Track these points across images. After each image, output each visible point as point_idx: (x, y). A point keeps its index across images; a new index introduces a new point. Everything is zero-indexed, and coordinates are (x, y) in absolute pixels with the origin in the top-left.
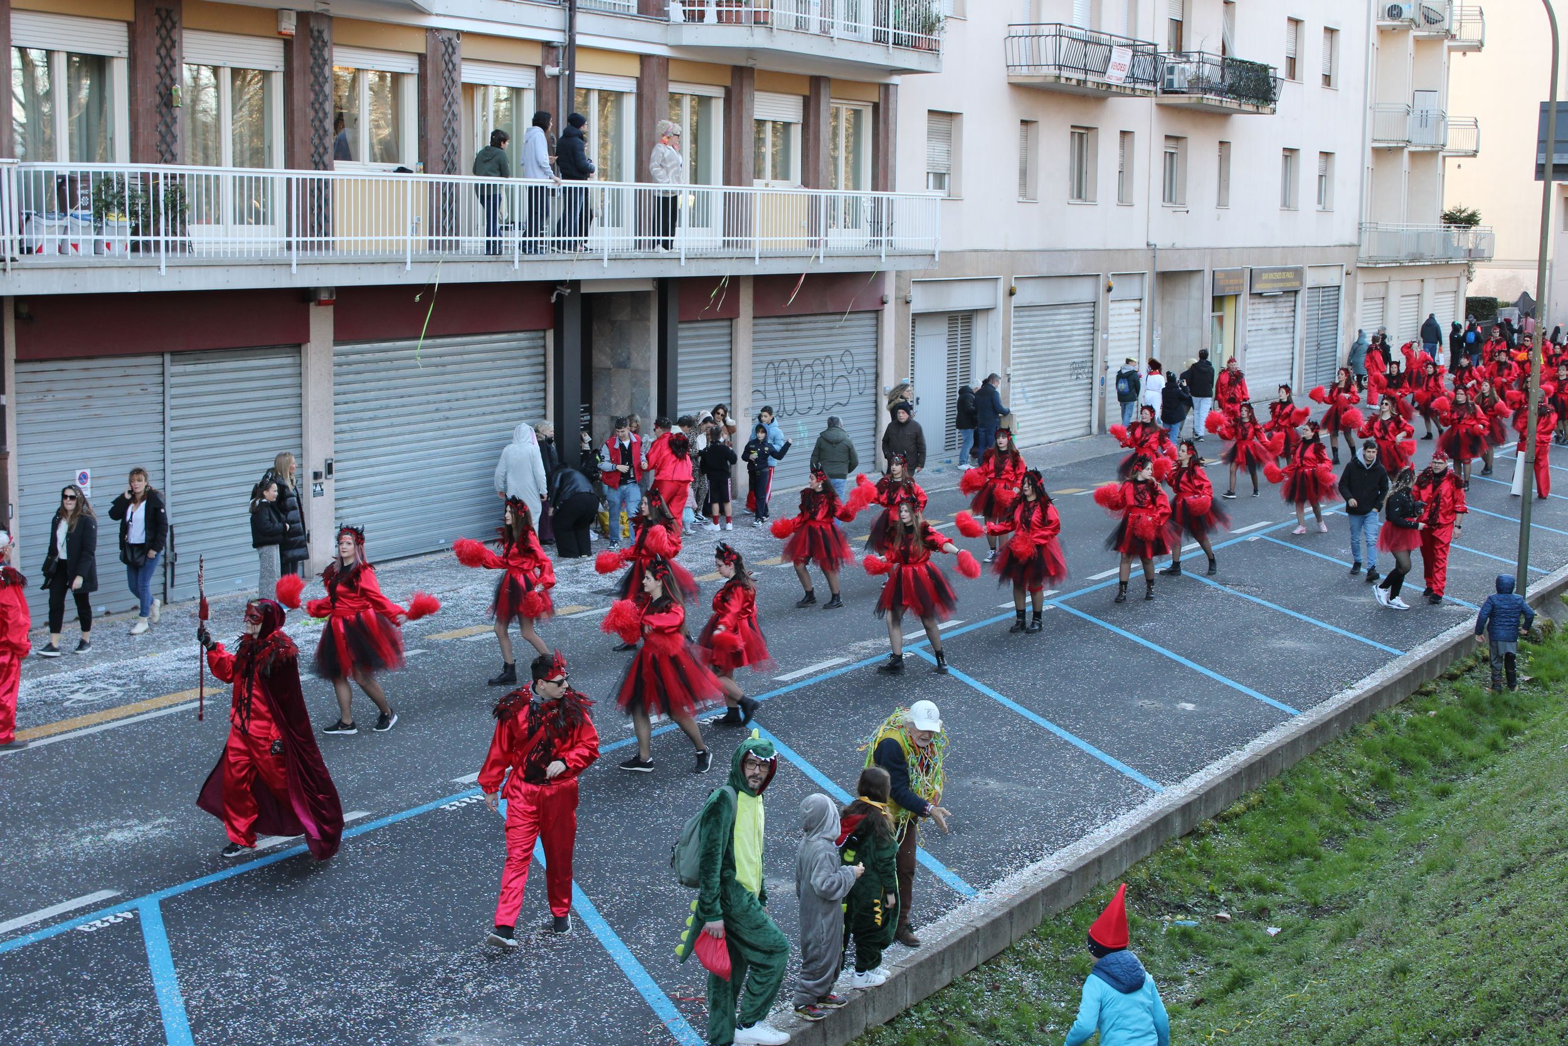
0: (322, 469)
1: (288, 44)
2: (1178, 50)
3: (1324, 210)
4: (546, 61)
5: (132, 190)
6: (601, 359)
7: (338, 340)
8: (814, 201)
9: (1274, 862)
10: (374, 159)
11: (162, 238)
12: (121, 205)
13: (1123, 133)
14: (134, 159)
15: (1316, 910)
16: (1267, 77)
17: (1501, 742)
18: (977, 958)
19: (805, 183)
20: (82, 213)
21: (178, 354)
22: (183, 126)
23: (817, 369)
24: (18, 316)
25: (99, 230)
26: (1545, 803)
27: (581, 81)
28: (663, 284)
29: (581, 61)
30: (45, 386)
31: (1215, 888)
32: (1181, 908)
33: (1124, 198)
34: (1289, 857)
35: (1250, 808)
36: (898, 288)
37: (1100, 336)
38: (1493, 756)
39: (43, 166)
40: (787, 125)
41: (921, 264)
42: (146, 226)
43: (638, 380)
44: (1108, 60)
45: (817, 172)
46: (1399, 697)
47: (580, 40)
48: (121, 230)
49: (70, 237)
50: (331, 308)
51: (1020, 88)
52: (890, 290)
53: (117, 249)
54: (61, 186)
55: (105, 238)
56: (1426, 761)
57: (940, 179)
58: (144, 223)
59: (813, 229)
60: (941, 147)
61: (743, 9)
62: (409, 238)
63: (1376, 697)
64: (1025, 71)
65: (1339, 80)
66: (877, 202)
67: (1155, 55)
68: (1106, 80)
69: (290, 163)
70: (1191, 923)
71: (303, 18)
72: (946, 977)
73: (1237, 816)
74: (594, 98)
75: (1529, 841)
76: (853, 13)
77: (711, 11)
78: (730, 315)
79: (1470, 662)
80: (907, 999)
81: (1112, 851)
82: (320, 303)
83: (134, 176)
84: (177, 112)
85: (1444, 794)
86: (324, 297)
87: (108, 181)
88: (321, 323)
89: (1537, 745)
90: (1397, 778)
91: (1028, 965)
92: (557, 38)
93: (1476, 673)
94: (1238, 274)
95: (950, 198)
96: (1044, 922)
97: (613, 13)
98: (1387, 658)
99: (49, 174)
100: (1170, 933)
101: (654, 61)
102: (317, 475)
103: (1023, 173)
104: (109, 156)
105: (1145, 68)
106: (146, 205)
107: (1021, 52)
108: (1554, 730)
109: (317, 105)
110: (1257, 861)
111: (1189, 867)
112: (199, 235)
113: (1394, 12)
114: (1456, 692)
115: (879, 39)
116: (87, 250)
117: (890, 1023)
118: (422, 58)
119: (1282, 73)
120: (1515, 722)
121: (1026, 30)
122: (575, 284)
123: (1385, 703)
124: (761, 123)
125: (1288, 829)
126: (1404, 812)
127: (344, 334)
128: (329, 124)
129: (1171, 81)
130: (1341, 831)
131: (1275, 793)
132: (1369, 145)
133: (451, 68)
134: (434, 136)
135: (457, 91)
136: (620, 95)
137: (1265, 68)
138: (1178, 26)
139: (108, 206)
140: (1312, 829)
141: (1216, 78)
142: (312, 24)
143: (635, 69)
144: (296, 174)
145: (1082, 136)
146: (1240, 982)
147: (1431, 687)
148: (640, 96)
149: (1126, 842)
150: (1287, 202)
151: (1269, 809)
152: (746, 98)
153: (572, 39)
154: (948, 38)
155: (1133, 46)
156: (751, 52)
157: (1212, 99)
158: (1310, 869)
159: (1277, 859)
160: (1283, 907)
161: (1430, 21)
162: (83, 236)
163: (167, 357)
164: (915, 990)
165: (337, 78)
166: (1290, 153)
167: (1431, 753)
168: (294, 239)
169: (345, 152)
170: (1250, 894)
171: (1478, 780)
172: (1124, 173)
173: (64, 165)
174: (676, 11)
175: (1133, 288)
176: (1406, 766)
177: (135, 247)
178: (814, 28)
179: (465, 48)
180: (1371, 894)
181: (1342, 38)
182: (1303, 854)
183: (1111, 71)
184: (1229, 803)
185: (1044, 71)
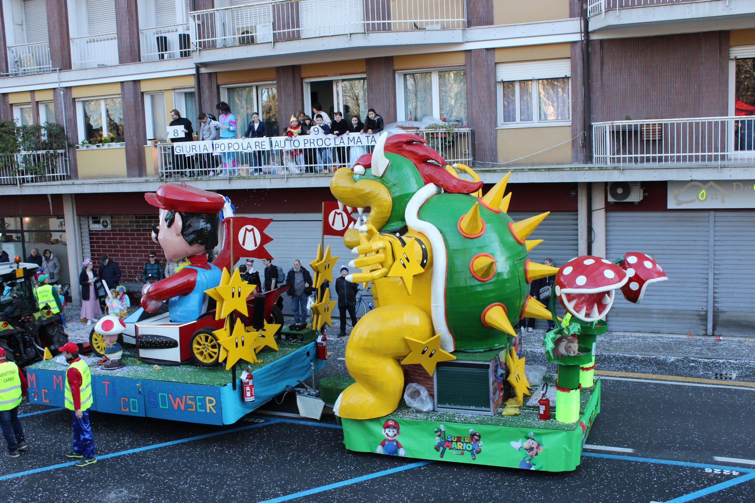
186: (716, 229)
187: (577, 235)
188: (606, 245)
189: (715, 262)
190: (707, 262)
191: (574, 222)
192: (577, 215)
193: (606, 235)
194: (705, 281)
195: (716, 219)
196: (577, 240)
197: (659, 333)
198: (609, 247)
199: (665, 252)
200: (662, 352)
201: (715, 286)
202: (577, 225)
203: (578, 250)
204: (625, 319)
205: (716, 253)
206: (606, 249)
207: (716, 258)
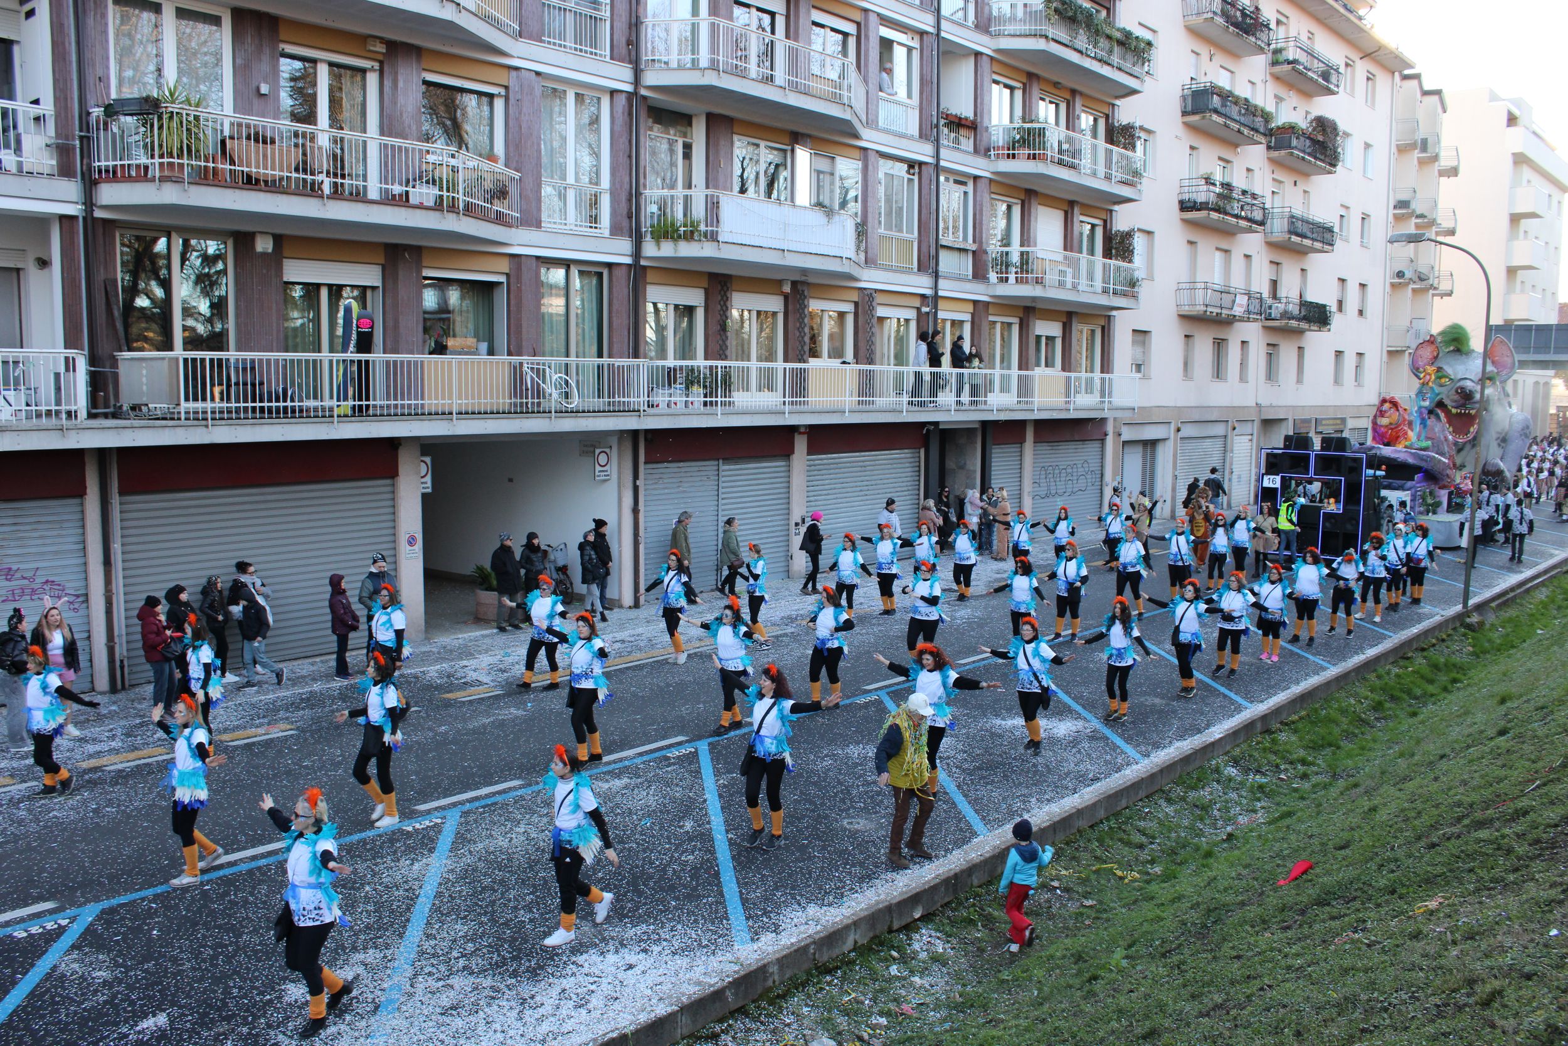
0: (800, 521)
1: (786, 298)
2: (1275, 296)
3: (1359, 385)
4: (922, 305)
5: (705, 374)
6: (950, 464)
7: (809, 453)
8: (1068, 379)
9: (1313, 748)
10: (830, 357)
11: (719, 399)
12: (699, 382)
13: (1243, 342)
14: (706, 359)
15: (1335, 776)
16: (1325, 311)
17: (1449, 687)
18: (1142, 794)
19: (1063, 369)
20: (679, 386)
21: (727, 459)
22: (732, 342)
23: (1069, 470)
24: (646, 440)
25: (687, 396)
26: (1469, 721)
27: (941, 315)
28: (984, 424)
29: (941, 304)
30: (657, 476)
31: (1278, 761)
32: (1258, 772)
33: (1243, 378)
34: (1322, 746)
35: (1301, 718)
36: (1115, 427)
37: (1229, 455)
38: (1445, 695)
39: (660, 363)
40: (1054, 338)
41: (1128, 414)
42: (711, 393)
43: (970, 475)
44: (1234, 301)
45: (1070, 363)
46: (1391, 660)
47: (941, 293)
48: (698, 395)
49: (673, 399)
50: (805, 436)
51: (1183, 317)
52: (1110, 428)
53: (696, 405)
54: (669, 373)
55: (690, 399)
56: (1405, 696)
57: (1138, 367)
58: (710, 392)
59: (1068, 395)
60: (1139, 350)
61: (1030, 275)
62: (847, 399)
63: (1377, 659)
64: (1187, 308)
65: (1368, 312)
66: (1103, 380)
67: (1261, 299)
68: (1233, 313)
69: (786, 360)
70: (1264, 780)
71: (794, 284)
72: (1124, 803)
73: (1293, 722)
74: (948, 325)
75: (1456, 741)
76: (1091, 277)
77: (1012, 278)
78: (1021, 441)
79: (1434, 641)
80: (1102, 814)
81: (1221, 739)
82: (800, 433)
83: (705, 367)
84: (729, 334)
85: (1414, 714)
86: (802, 430)
87: (692, 370)
88: (801, 444)
89: (1469, 689)
90: (1387, 705)
91: (1169, 801)
92: (928, 292)
93: (1437, 647)
94: (1308, 421)
95: (1144, 377)
96: (1180, 776)
97: (959, 279)
98: (1384, 637)
99: (663, 367)
100: (1252, 787)
101: (981, 306)
102: (797, 524)
103: (1186, 364)
104: (693, 357)
105: (1255, 306)
106: (711, 382)
107: (1185, 298)
108: (1480, 681)
109: (801, 329)
110: (1306, 748)
111: (1264, 750)
112: (739, 398)
113: (1400, 274)
114: (1425, 658)
115: (1105, 291)
116: (681, 405)
117: (1091, 827)
118: (856, 304)
119: (1334, 308)
120: (1459, 676)
121: (1188, 286)
122: (936, 424)
123: (1383, 662)
124: (1038, 337)
125: (1322, 731)
126: (1391, 724)
127: (811, 450)
128: (807, 339)
129: (1270, 314)
130: (1353, 733)
131: (1316, 710)
132: (1385, 349)
133: (872, 309)
134: (862, 344)
135: (874, 321)
136: (962, 322)
137: (1324, 306)
138: (1274, 284)
139: (692, 383)
140: (1336, 731)
141: (1296, 311)
142: (800, 287)
143: (970, 308)
144: (789, 365)
145: (1220, 344)
146: (1289, 814)
147: (1410, 655)
148: (973, 323)
149: (1228, 735)
150: (1337, 380)
151: (1313, 720)
152: (1031, 324)
153: (936, 293)
154: (1143, 290)
155: (1249, 294)
156: (1034, 299)
157: (1294, 323)
158: (1334, 754)
159: (1315, 747)
160: (1317, 774)
161: (1421, 279)
162: (680, 399)
163: (721, 461)
164: (1106, 810)
165: (812, 316)
166: (1339, 354)
167: (1409, 692)
168: (787, 399)
169: (815, 353)
170: (1299, 767)
171: (1434, 708)
172: (1243, 364)
173: (671, 362)
174: (993, 276)
175: (1248, 428)
176: (1393, 698)
177: (705, 404)
178: (1069, 286)
179: (879, 298)
180: (1367, 769)
181: (1369, 289)
182: (1330, 745)
183: (1235, 308)
184: (1289, 715)
185: (1198, 308)
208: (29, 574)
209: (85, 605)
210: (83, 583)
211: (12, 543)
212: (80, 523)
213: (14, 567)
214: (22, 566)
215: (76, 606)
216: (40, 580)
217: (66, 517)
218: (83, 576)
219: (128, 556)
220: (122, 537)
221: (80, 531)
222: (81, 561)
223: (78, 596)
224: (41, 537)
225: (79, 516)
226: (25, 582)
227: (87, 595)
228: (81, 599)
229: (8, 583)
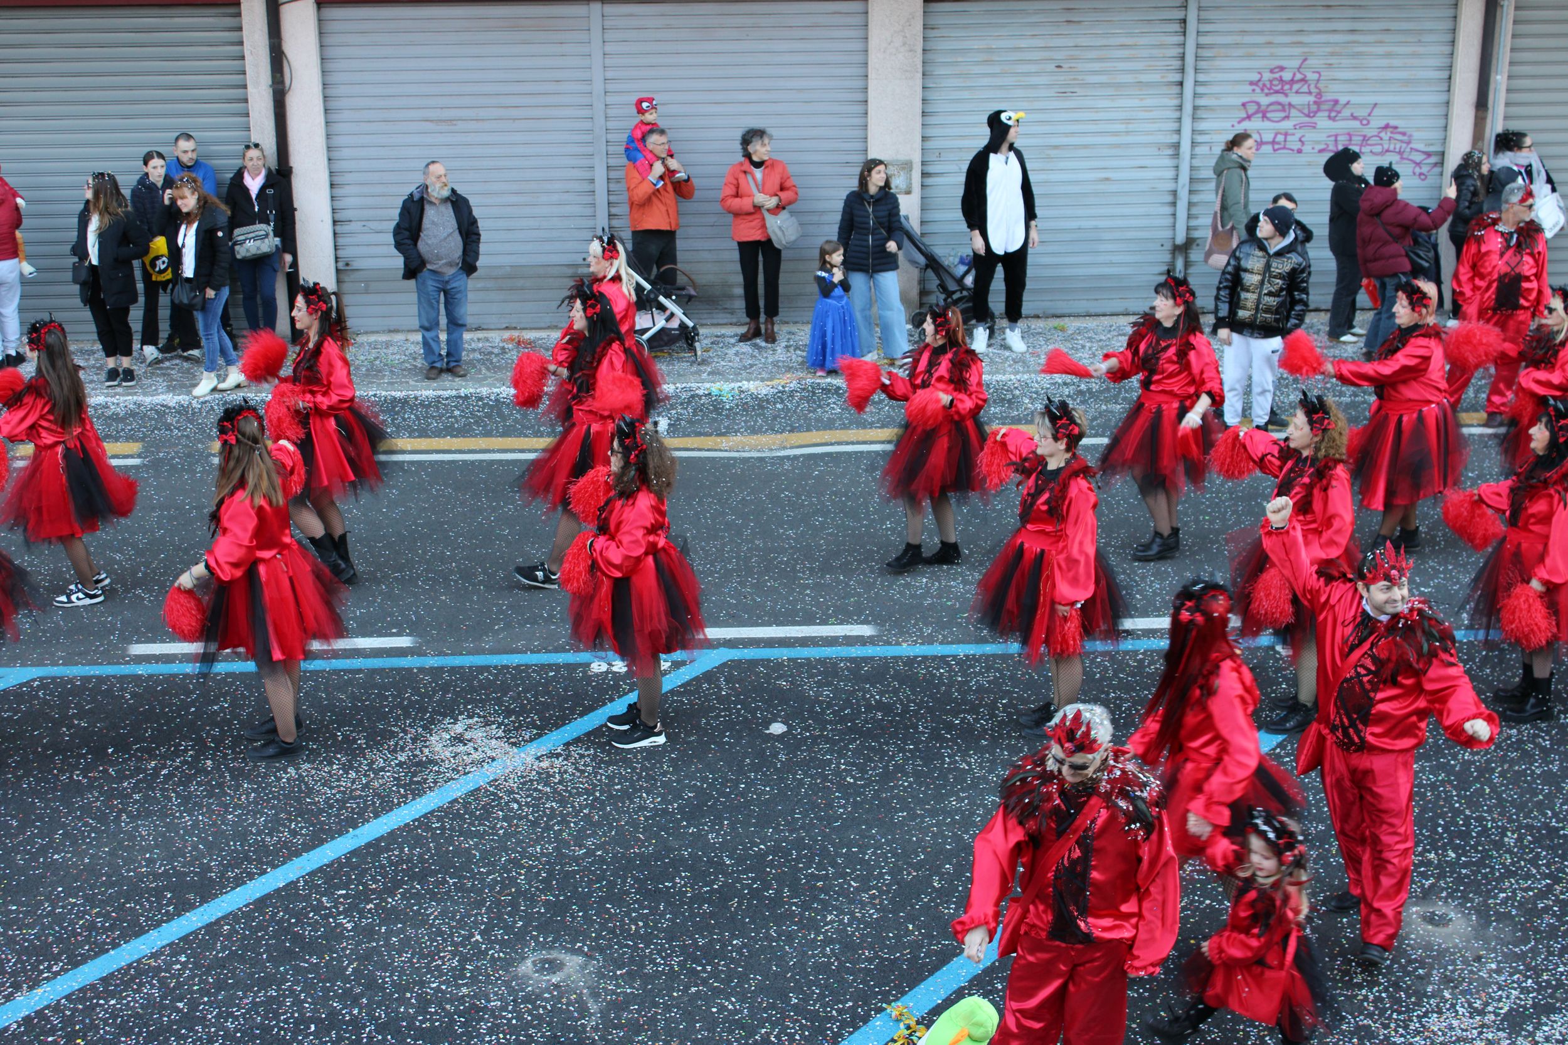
186: (609, 48)
187: (244, 73)
188: (326, 98)
189: (610, 137)
190: (588, 138)
191: (233, 36)
192: (239, 15)
193: (324, 72)
194: (587, 187)
195: (607, 24)
196: (245, 87)
197: (478, 329)
198: (332, 104)
199: (482, 113)
200: (485, 378)
201: (613, 198)
202: (241, 43)
203: (247, 115)
204: (389, 298)
205: (611, 112)
206: (326, 110)
207: (610, 125)
208: (1362, 113)
209: (1437, 170)
210: (1439, 135)
211: (1345, 62)
212: (1449, 37)
213: (1343, 100)
214: (1354, 99)
215: (1425, 169)
216: (1377, 123)
217: (1428, 25)
218: (1442, 122)
219: (1516, 97)
220: (1511, 63)
221: (1447, 49)
222: (1443, 98)
223: (1429, 155)
224: (1388, 55)
225: (1449, 25)
226: (1356, 124)
227: (1443, 154)
228: (1433, 160)
229: (1330, 123)
